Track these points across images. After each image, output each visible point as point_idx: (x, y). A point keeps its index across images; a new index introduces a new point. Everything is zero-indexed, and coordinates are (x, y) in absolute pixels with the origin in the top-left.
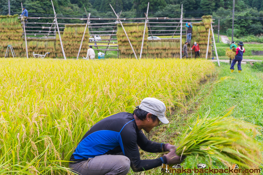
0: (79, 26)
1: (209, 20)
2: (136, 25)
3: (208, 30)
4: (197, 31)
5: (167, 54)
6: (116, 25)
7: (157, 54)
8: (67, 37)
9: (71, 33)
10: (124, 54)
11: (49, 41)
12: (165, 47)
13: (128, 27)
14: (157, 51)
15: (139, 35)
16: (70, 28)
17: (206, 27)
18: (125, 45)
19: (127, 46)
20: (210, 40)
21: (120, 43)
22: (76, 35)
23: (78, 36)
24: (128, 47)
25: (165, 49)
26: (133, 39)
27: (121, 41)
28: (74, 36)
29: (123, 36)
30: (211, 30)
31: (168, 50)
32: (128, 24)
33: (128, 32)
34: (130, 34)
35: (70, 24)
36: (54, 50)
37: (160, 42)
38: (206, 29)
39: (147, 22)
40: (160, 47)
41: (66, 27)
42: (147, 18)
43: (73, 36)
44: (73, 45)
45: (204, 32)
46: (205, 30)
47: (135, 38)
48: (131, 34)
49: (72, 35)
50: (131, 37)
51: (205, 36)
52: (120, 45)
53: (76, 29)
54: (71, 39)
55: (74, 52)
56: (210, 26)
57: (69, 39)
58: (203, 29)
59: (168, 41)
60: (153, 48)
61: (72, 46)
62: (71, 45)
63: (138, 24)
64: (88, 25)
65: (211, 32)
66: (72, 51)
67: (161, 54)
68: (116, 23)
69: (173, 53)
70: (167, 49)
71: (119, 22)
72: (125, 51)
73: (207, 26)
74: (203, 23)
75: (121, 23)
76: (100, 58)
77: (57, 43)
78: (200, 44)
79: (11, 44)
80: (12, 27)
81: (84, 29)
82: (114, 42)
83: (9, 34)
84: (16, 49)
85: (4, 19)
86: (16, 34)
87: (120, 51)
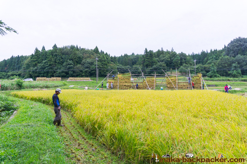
0: (152, 77)
1: (200, 74)
4: (196, 79)
7: (181, 88)
9: (149, 80)
10: (169, 87)
11: (141, 83)
14: (181, 87)
16: (148, 78)
18: (169, 84)
21: (167, 84)
22: (151, 81)
24: (171, 85)
25: (184, 86)
32: (170, 76)
33: (171, 79)
36: (143, 86)
37: (182, 83)
39: (177, 75)
40: (183, 85)
46: (199, 78)
51: (199, 81)
53: (151, 78)
54: (149, 82)
58: (198, 78)
59: (185, 83)
60: (180, 85)
62: (149, 84)
63: (174, 76)
67: (183, 88)
68: (165, 76)
71: (167, 76)
73: (200, 77)
74: (198, 76)
76: (162, 89)
77: (144, 84)
78: (197, 84)
79: (126, 84)
80: (127, 78)
81: (154, 79)
82: (165, 83)
83: (126, 80)
84: (129, 86)
85: (124, 75)
86: (128, 80)
87: (167, 86)
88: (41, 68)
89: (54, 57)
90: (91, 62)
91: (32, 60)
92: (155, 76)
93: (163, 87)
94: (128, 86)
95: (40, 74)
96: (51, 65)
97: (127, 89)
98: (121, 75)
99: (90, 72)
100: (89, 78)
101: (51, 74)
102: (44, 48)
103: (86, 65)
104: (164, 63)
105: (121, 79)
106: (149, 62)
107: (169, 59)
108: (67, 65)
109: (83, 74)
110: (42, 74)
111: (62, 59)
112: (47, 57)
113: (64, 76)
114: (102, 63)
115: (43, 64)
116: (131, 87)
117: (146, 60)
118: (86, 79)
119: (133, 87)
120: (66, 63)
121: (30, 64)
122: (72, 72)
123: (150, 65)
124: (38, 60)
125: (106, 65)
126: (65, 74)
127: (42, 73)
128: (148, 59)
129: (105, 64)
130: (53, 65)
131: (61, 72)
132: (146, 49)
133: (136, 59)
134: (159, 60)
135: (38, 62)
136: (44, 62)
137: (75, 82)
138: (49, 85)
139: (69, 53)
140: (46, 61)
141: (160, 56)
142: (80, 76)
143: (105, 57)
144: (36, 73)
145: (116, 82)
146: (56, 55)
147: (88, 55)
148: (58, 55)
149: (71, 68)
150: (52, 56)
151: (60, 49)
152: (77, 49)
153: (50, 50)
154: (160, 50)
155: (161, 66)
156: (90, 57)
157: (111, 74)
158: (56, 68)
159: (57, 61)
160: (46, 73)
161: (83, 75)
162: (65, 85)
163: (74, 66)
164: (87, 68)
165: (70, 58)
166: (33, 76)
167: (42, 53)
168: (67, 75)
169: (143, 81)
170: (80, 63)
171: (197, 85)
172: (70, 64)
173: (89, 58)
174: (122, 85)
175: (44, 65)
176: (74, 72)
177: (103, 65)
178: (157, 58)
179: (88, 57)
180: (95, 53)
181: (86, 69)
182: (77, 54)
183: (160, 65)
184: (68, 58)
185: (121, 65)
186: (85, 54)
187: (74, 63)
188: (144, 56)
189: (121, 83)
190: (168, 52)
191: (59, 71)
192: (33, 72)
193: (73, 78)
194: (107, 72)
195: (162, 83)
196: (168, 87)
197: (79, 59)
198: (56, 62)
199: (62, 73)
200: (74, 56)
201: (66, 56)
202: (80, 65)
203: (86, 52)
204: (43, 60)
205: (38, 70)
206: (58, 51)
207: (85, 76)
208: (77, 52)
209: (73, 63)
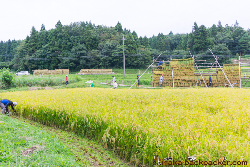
0: (234, 65)
8: (226, 73)
9: (229, 70)
11: (213, 75)
16: (227, 67)
22: (233, 71)
23: (234, 72)
28: (231, 72)
35: (227, 64)
36: (217, 81)
41: (224, 66)
53: (232, 67)
77: (219, 77)
79: (187, 78)
80: (188, 66)
81: (239, 67)
83: (185, 71)
84: (191, 81)
85: (182, 62)
86: (190, 71)
88: (40, 57)
89: (58, 40)
90: (112, 46)
91: (27, 45)
94: (189, 81)
95: (39, 64)
96: (54, 52)
97: (189, 87)
98: (176, 62)
99: (110, 61)
100: (111, 70)
101: (54, 65)
102: (43, 27)
103: (105, 50)
104: (225, 44)
105: (177, 70)
106: (199, 43)
107: (232, 39)
108: (77, 51)
109: (100, 64)
110: (42, 66)
111: (70, 41)
112: (48, 39)
113: (72, 67)
114: (129, 47)
115: (43, 50)
116: (195, 83)
117: (196, 40)
118: (106, 72)
119: (198, 83)
120: (75, 47)
121: (25, 50)
122: (85, 61)
123: (201, 49)
124: (35, 45)
125: (135, 49)
126: (75, 65)
127: (41, 64)
128: (199, 39)
129: (132, 48)
130: (57, 51)
131: (68, 61)
132: (195, 24)
133: (176, 40)
134: (215, 40)
135: (36, 48)
136: (44, 47)
137: (91, 75)
138: (54, 81)
139: (80, 32)
140: (46, 45)
141: (216, 34)
142: (95, 67)
143: (132, 37)
144: (34, 63)
145: (167, 74)
146: (61, 37)
147: (107, 35)
148: (64, 36)
149: (84, 55)
150: (56, 38)
151: (67, 27)
152: (91, 27)
153: (52, 29)
154: (217, 26)
155: (221, 50)
156: (109, 38)
157: (157, 60)
158: (61, 55)
159: (63, 46)
160: (47, 63)
161: (101, 66)
162: (78, 80)
163: (87, 52)
164: (106, 54)
165: (81, 40)
166: (29, 68)
167: (41, 34)
168: (77, 66)
169: (217, 72)
170: (96, 48)
172: (81, 48)
173: (109, 40)
174: (179, 80)
175: (44, 52)
176: (87, 61)
177: (131, 50)
178: (211, 37)
179: (107, 39)
180: (118, 31)
181: (105, 57)
182: (91, 34)
183: (218, 49)
184: (79, 40)
185: (155, 50)
186: (103, 33)
187: (87, 48)
188: (191, 35)
189: (177, 75)
190: (228, 29)
191: (66, 60)
192: (30, 61)
193: (87, 70)
194: (136, 60)
197: (94, 42)
198: (61, 47)
199: (71, 62)
200: (87, 36)
201: (76, 37)
202: (96, 50)
203: (104, 31)
204: (42, 44)
205: (36, 59)
206: (63, 31)
207: (104, 66)
208: (91, 31)
209: (85, 48)
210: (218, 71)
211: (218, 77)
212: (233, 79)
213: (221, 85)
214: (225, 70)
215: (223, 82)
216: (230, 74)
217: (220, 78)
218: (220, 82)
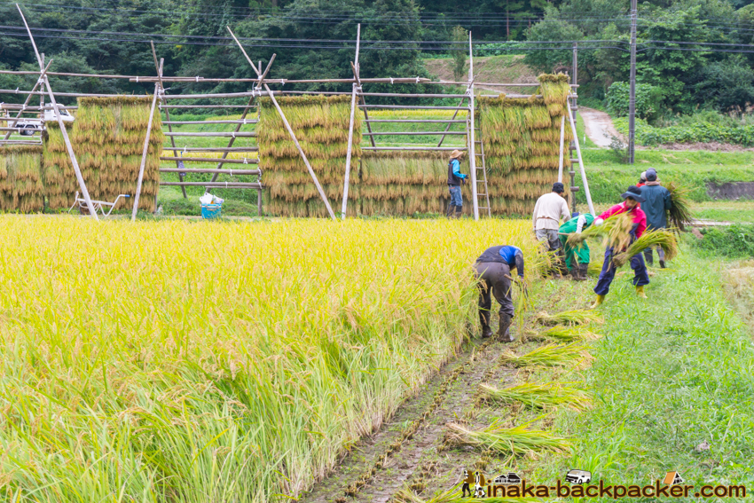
0: (129, 103)
1: (561, 87)
2: (320, 103)
3: (557, 122)
4: (523, 123)
5: (426, 200)
6: (252, 100)
7: (392, 200)
8: (87, 140)
9: (102, 128)
10: (280, 198)
11: (21, 152)
12: (420, 176)
13: (296, 108)
14: (392, 191)
15: (334, 137)
16: (95, 109)
17: (552, 111)
18: (284, 169)
19: (291, 174)
20: (565, 154)
21: (268, 162)
22: (119, 135)
23: (125, 136)
24: (298, 177)
25: (418, 185)
26: (314, 149)
27: (271, 155)
28: (111, 136)
29: (279, 140)
30: (567, 122)
31: (427, 186)
32: (293, 97)
33: (298, 123)
34: (301, 133)
35: (95, 96)
36: (39, 184)
37: (402, 161)
38: (552, 118)
39: (359, 91)
40: (403, 178)
41: (80, 104)
42: (359, 80)
43: (106, 136)
44: (108, 167)
45: (545, 128)
47: (320, 145)
48: (306, 133)
49: (106, 131)
50: (305, 143)
51: (548, 142)
52: (268, 169)
53: (119, 111)
54: (99, 145)
55: (108, 192)
56: (565, 106)
57: (93, 147)
58: (541, 117)
59: (428, 156)
60: (380, 178)
61: (104, 171)
62: (102, 168)
63: (326, 98)
64: (158, 100)
65: (568, 129)
66: (104, 187)
67: (404, 201)
68: (253, 93)
69: (446, 197)
70: (425, 182)
71: (264, 92)
72: (286, 191)
73: (555, 108)
74: (542, 98)
75: (271, 93)
76: (208, 214)
77: (50, 159)
78: (531, 169)
81: (148, 115)
82: (247, 159)
87: (266, 188)
92: (159, 91)
93: (220, 192)
169: (46, 136)
171: (524, 176)
195: (232, 156)
196: (275, 190)
210: (51, 132)
211: (47, 161)
212: (123, 171)
213: (64, 200)
214: (83, 129)
215: (72, 189)
216: (108, 146)
217: (57, 165)
218: (59, 189)
